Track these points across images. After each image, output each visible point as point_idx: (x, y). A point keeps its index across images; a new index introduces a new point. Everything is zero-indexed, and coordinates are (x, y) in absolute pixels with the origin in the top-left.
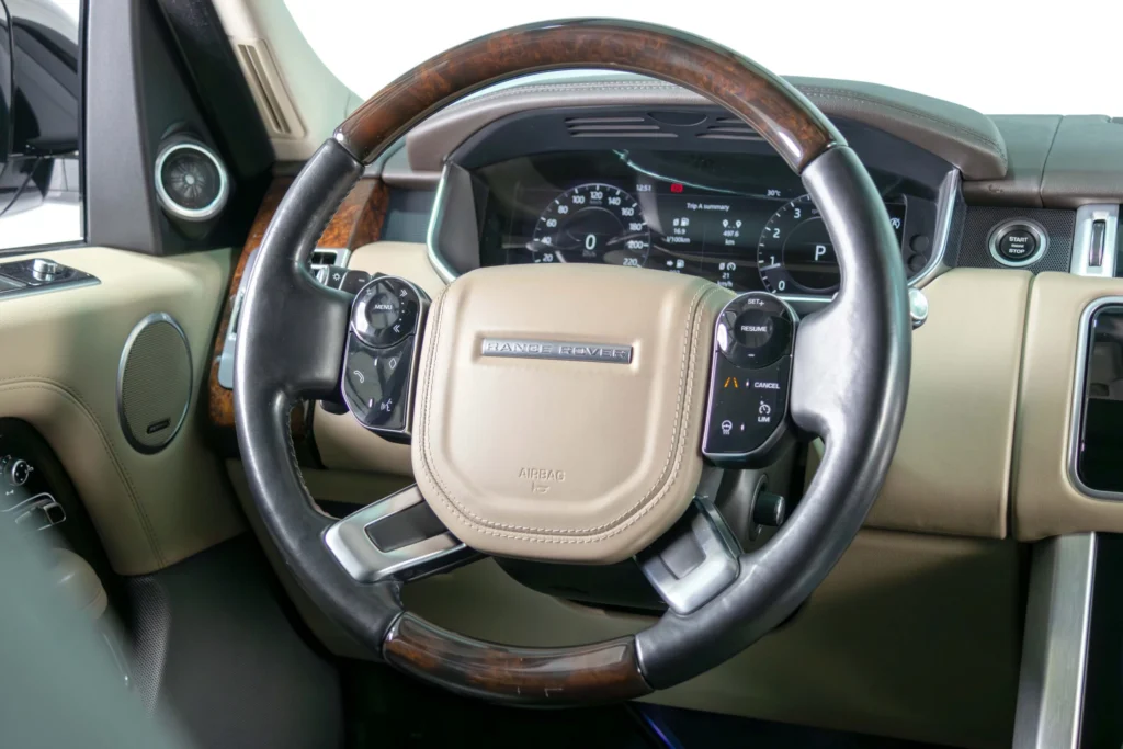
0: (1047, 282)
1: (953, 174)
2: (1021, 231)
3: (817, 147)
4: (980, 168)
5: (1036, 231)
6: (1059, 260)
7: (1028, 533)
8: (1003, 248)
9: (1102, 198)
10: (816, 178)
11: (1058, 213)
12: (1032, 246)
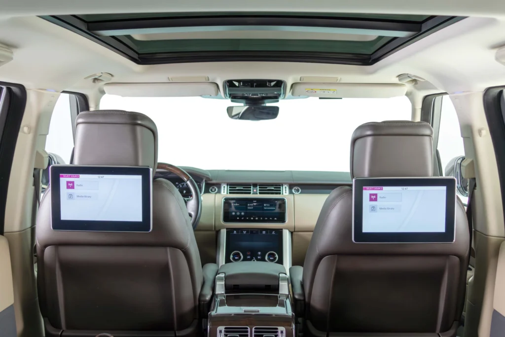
0: (218, 195)
1: (204, 180)
2: (213, 188)
3: (188, 179)
4: (208, 179)
5: (215, 187)
6: (219, 192)
7: (217, 229)
8: (211, 190)
9: (225, 183)
10: (188, 183)
11: (219, 185)
12: (215, 190)
